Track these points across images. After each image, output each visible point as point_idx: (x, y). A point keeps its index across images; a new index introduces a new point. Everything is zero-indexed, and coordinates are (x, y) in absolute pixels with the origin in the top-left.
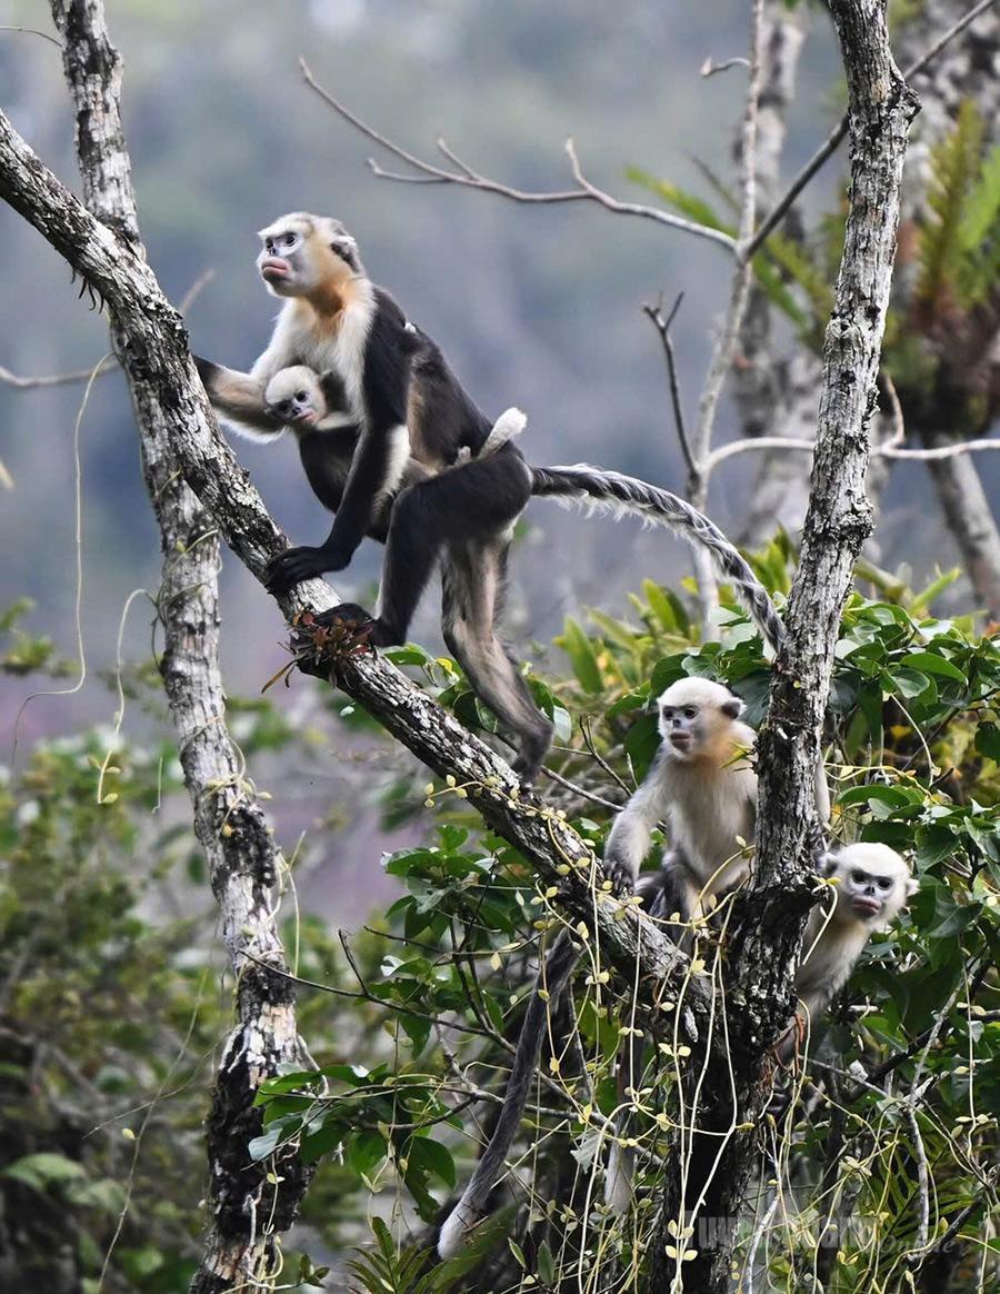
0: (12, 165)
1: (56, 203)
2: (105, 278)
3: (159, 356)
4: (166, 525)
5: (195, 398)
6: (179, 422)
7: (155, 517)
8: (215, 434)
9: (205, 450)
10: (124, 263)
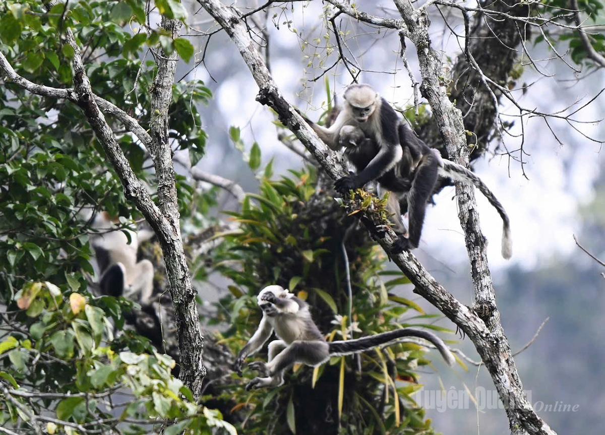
0: (427, 285)
1: (444, 298)
2: (465, 326)
3: (489, 354)
4: (511, 418)
5: (503, 369)
6: (498, 379)
7: (507, 415)
8: (512, 382)
9: (509, 388)
10: (472, 319)
